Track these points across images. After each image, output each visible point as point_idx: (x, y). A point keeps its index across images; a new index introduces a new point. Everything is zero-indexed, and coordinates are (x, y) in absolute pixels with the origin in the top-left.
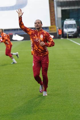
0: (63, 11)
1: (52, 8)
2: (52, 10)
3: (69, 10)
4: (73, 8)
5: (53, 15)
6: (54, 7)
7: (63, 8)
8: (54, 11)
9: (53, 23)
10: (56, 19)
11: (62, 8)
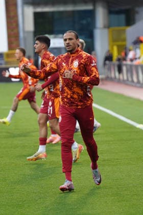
0: (37, 16)
1: (12, 8)
2: (12, 14)
3: (53, 13)
4: (61, 8)
5: (14, 25)
6: (16, 5)
7: (39, 10)
8: (16, 16)
9: (14, 45)
10: (21, 35)
11: (34, 8)
